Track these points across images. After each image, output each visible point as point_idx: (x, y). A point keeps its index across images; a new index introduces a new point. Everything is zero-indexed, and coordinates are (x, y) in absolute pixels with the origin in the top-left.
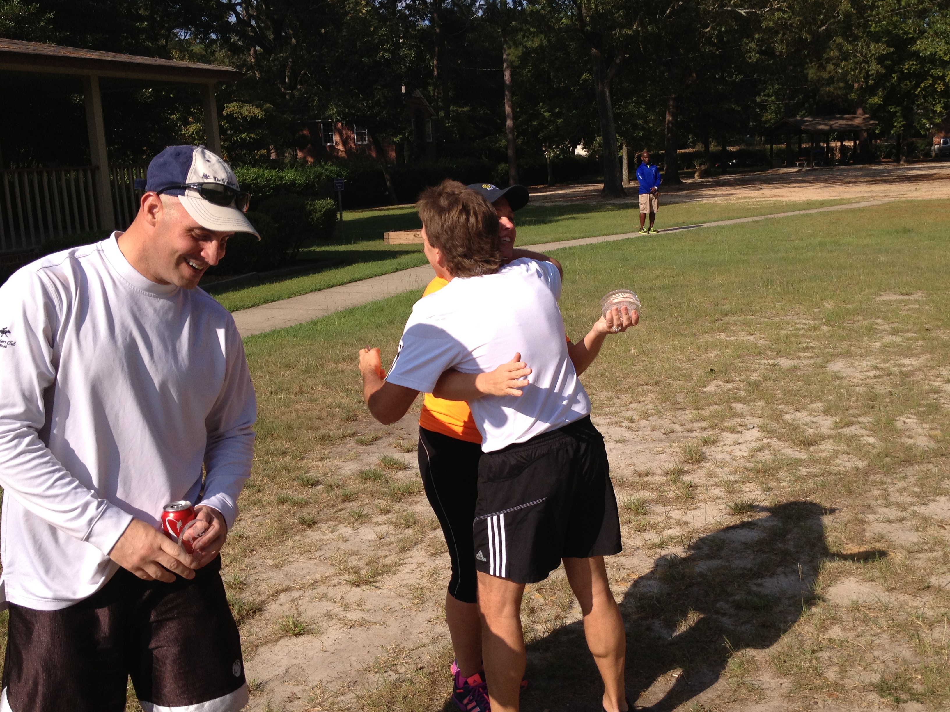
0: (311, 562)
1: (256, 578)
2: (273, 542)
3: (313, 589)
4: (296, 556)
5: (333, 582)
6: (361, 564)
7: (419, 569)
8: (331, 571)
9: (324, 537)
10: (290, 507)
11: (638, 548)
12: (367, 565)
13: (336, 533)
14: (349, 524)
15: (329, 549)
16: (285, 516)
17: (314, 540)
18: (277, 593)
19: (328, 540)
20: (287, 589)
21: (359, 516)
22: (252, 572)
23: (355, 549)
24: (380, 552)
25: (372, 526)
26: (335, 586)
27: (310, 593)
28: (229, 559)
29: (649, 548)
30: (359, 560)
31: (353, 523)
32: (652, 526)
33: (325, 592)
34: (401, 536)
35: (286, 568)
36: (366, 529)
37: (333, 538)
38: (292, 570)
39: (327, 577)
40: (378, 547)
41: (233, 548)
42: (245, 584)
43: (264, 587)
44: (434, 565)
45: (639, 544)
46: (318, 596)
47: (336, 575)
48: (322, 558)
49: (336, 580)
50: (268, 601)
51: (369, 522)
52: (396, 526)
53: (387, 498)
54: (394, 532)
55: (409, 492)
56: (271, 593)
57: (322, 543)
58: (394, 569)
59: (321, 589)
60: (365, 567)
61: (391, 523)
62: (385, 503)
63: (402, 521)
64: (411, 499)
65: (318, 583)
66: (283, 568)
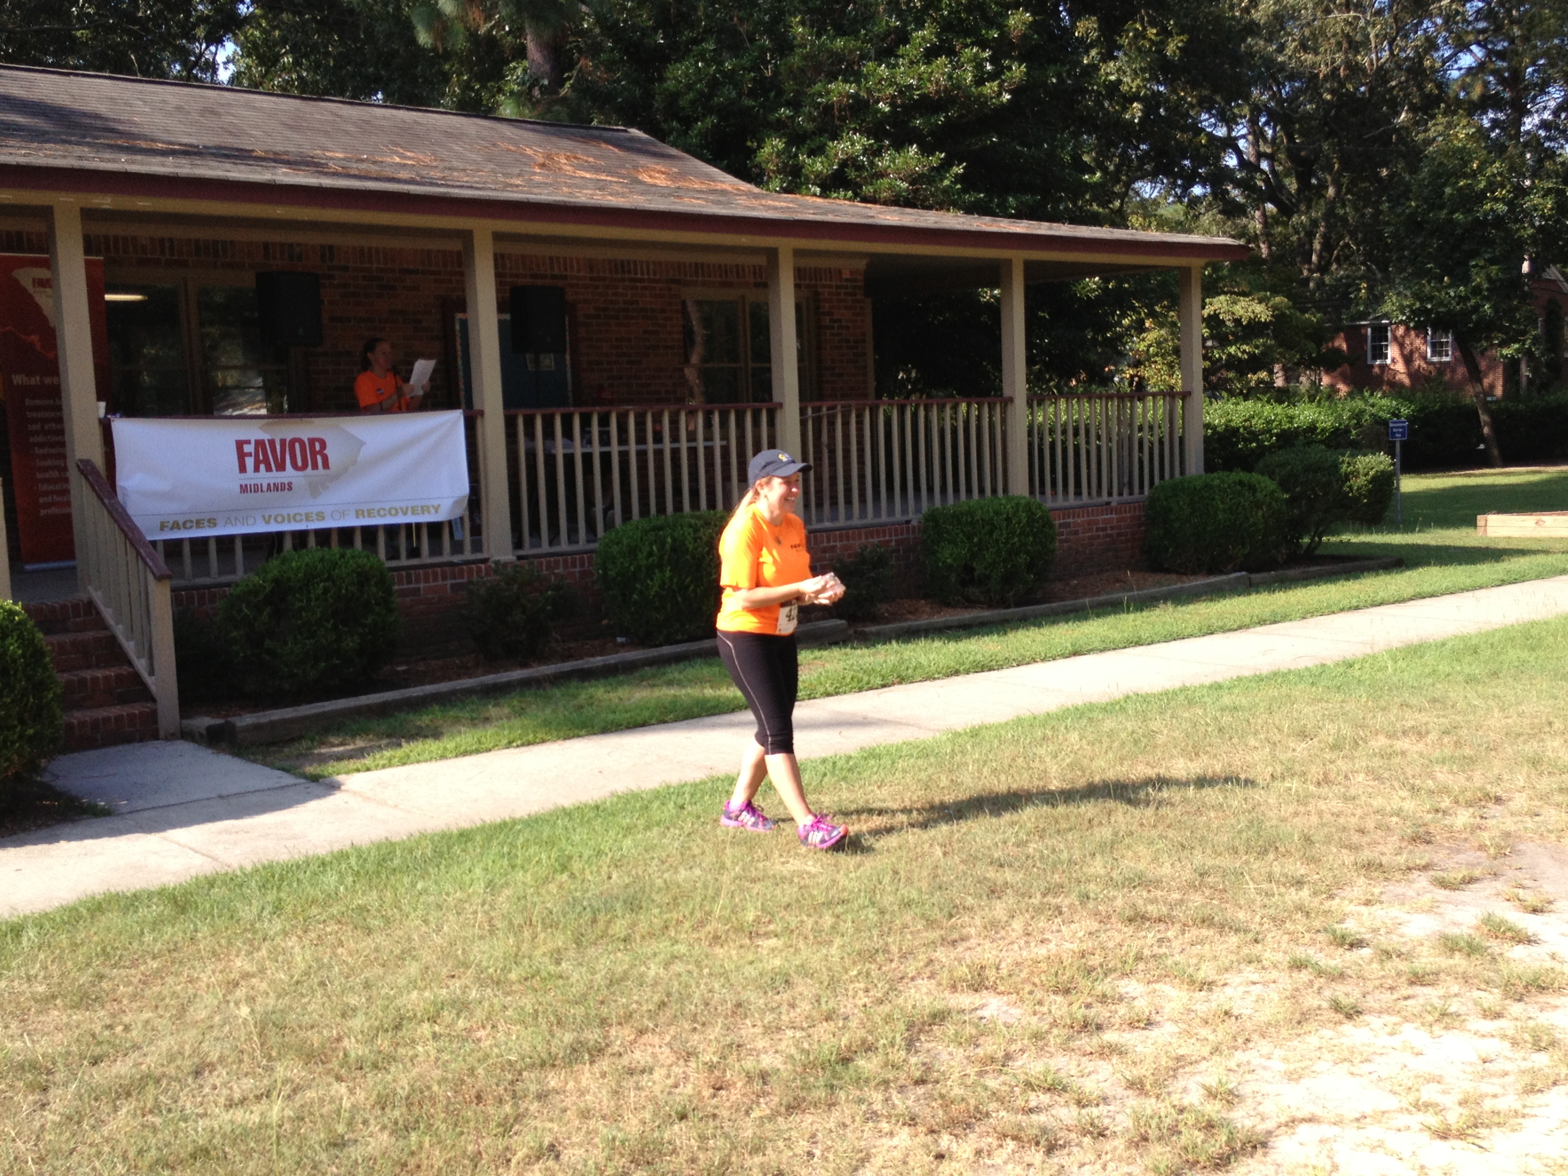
0: (1354, 1080)
1: (1256, 1089)
2: (1284, 1033)
3: (1359, 1128)
4: (1326, 1064)
5: (1395, 1122)
9: (1376, 1041)
10: (1312, 977)
12: (1461, 1104)
13: (1399, 1038)
14: (1423, 1025)
15: (1387, 1064)
17: (1354, 1043)
19: (1384, 1047)
20: (1312, 1120)
22: (1244, 1077)
23: (1437, 1073)
24: (1484, 1085)
25: (1469, 1035)
26: (1403, 1131)
27: (1353, 1134)
28: (1208, 1048)
30: (1444, 1092)
31: (1431, 1025)
33: (1381, 1137)
34: (1525, 1063)
35: (1306, 1082)
36: (1456, 1040)
37: (1394, 1044)
38: (1320, 1087)
39: (1385, 1113)
40: (1482, 1076)
41: (1215, 1031)
42: (1238, 1096)
43: (1269, 1108)
46: (1368, 1142)
47: (1404, 1111)
48: (1374, 1077)
49: (1402, 1120)
50: (1278, 1132)
51: (1463, 1029)
52: (1515, 1043)
53: (1496, 991)
54: (1510, 1055)
55: (1539, 986)
56: (1283, 1120)
57: (1371, 1050)
58: (1513, 1121)
59: (1374, 1132)
60: (1457, 1107)
61: (1504, 1037)
62: (1492, 998)
63: (1527, 1037)
64: (1542, 998)
65: (1368, 1120)
66: (1302, 1081)
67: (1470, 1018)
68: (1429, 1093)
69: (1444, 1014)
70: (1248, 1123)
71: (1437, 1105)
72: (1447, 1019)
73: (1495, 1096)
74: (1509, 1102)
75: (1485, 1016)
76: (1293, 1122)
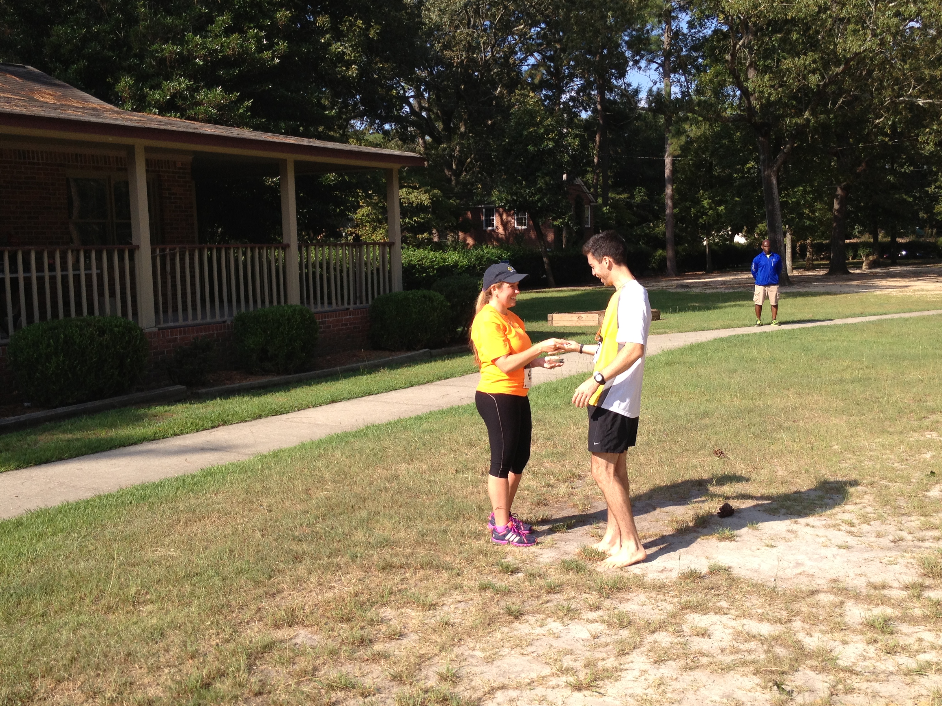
0: (524, 658)
1: (469, 671)
2: (481, 632)
3: (530, 689)
4: (507, 650)
5: (551, 683)
6: (579, 665)
7: (643, 677)
8: (547, 671)
9: (533, 631)
10: (493, 595)
11: (892, 673)
12: (585, 667)
13: (546, 628)
14: (558, 618)
15: (541, 645)
16: (489, 604)
17: (523, 634)
18: (492, 690)
19: (538, 635)
20: (503, 687)
21: (568, 611)
22: (463, 663)
23: (569, 648)
24: (596, 653)
25: (583, 622)
26: (553, 688)
27: (527, 694)
28: (438, 647)
29: (906, 675)
30: (575, 660)
31: (562, 618)
32: (903, 648)
33: (544, 694)
34: (616, 637)
35: (497, 663)
36: (577, 626)
37: (544, 633)
38: (505, 665)
39: (544, 677)
40: (594, 647)
41: (440, 636)
42: (459, 677)
43: (477, 682)
44: (659, 675)
45: (891, 669)
46: (537, 698)
47: (553, 675)
48: (535, 654)
49: (554, 681)
50: (484, 698)
51: (579, 619)
52: (610, 625)
53: (595, 593)
54: (608, 632)
55: (617, 588)
56: (486, 689)
57: (532, 637)
58: (615, 675)
59: (540, 691)
60: (583, 669)
61: (603, 621)
62: (593, 598)
63: (615, 620)
64: (620, 595)
65: (535, 684)
66: (495, 662)
67: (583, 611)
68: (567, 662)
69: (569, 610)
70: (467, 694)
71: (573, 669)
72: (571, 613)
73: (603, 659)
74: (611, 663)
75: (591, 610)
76: (492, 691)
